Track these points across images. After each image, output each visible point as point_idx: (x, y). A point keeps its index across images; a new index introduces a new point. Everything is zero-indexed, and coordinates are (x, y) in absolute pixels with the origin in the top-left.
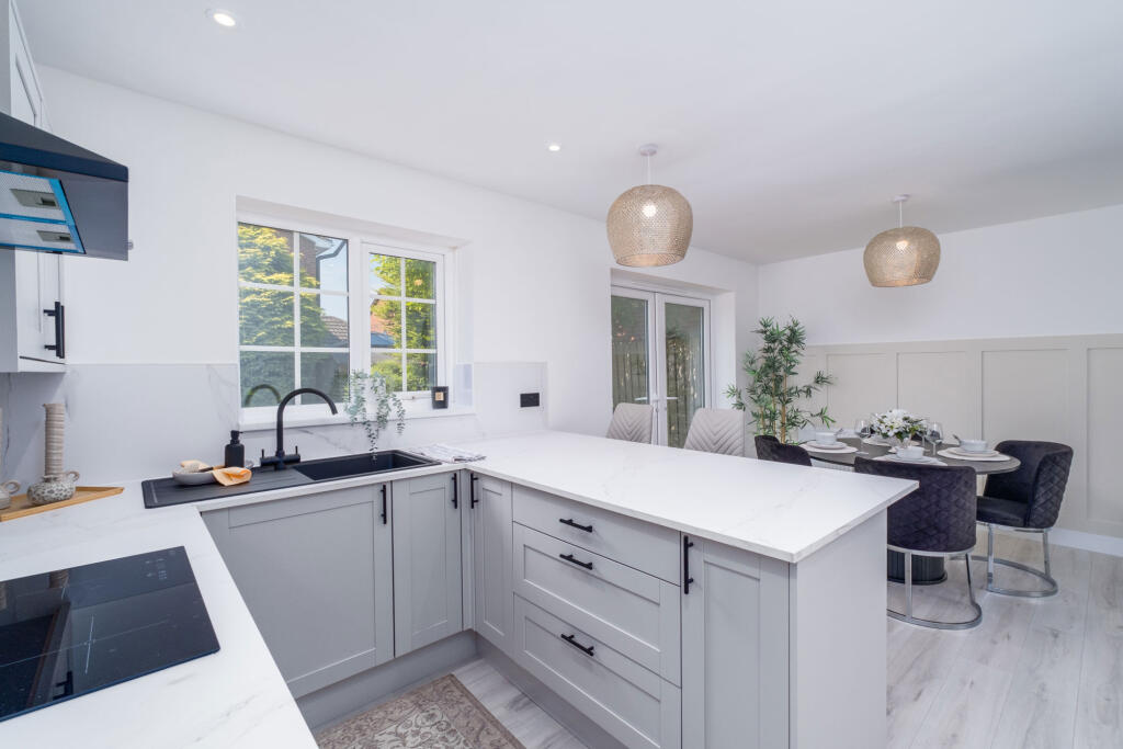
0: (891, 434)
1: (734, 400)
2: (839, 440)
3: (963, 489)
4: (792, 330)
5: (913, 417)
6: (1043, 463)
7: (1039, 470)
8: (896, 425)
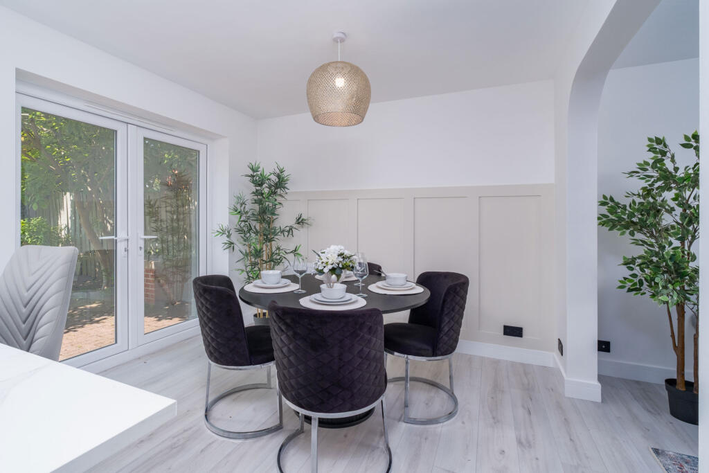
0: (326, 270)
1: (225, 239)
2: (283, 277)
3: (367, 337)
4: (279, 176)
5: (347, 253)
6: (448, 293)
7: (444, 301)
8: (330, 262)
